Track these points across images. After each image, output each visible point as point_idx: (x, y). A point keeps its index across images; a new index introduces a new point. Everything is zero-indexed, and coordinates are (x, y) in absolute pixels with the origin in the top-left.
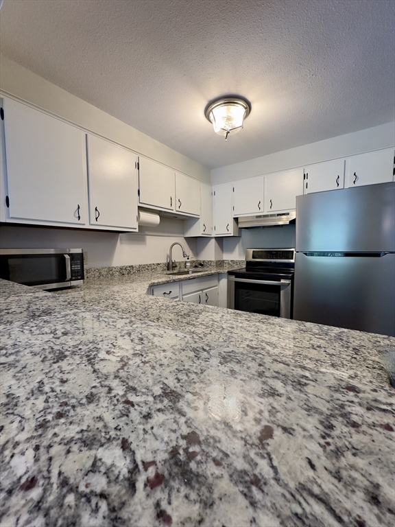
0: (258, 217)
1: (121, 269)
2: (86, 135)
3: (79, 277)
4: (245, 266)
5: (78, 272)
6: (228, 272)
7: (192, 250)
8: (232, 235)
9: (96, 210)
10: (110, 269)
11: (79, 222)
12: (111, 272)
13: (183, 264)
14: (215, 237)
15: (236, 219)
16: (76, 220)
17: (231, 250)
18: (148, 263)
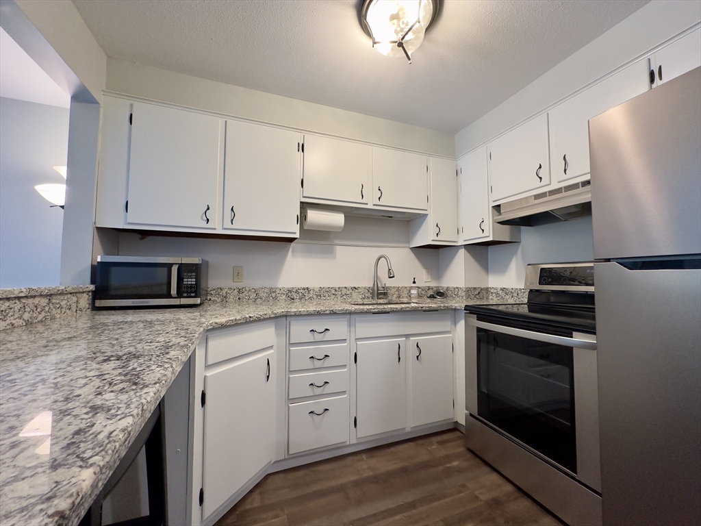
0: (537, 197)
1: (290, 291)
2: (226, 122)
3: (193, 295)
4: (526, 301)
5: (191, 287)
6: (467, 308)
7: (426, 268)
8: (490, 239)
9: (232, 209)
10: (272, 290)
11: (208, 226)
12: (273, 295)
13: (406, 292)
14: (466, 246)
15: (497, 208)
16: (204, 224)
17: (502, 269)
18: (337, 285)
